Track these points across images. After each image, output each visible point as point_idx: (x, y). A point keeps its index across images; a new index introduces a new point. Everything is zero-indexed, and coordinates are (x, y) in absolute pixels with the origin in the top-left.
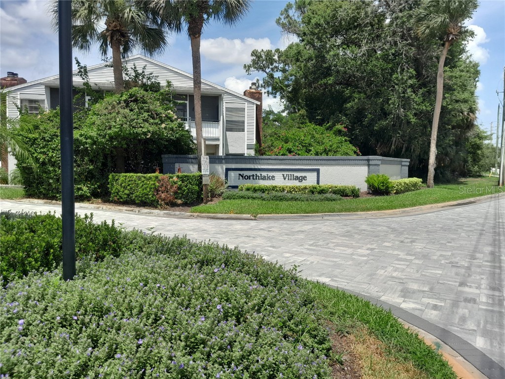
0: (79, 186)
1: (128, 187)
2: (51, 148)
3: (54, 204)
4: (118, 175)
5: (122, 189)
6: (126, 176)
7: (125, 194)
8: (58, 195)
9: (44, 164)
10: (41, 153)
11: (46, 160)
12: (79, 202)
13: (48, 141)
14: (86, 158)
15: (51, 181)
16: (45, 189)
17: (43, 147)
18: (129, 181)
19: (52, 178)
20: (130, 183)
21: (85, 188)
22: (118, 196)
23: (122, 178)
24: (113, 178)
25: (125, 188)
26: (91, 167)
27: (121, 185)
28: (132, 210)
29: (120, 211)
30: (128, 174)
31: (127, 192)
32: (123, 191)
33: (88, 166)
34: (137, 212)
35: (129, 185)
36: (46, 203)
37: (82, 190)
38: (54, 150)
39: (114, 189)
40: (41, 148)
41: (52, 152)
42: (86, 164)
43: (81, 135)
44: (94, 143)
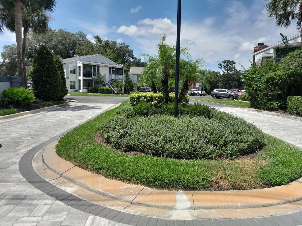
0: (272, 103)
1: (296, 105)
2: (259, 82)
3: (259, 111)
4: (292, 97)
5: (293, 105)
6: (296, 98)
7: (295, 108)
8: (261, 107)
9: (256, 90)
10: (255, 85)
11: (257, 88)
12: (271, 111)
13: (259, 79)
14: (277, 88)
15: (259, 99)
16: (256, 103)
17: (257, 82)
18: (297, 101)
19: (259, 98)
20: (297, 102)
21: (275, 104)
22: (291, 109)
23: (293, 99)
24: (289, 99)
25: (294, 105)
26: (279, 92)
27: (293, 103)
28: (297, 118)
29: (290, 118)
30: (297, 97)
31: (295, 107)
32: (294, 107)
33: (277, 92)
34: (299, 119)
35: (297, 103)
36: (256, 111)
37: (273, 105)
38: (261, 83)
39: (289, 106)
40: (255, 83)
41: (260, 84)
42: (277, 91)
43: (275, 75)
44: (281, 79)
